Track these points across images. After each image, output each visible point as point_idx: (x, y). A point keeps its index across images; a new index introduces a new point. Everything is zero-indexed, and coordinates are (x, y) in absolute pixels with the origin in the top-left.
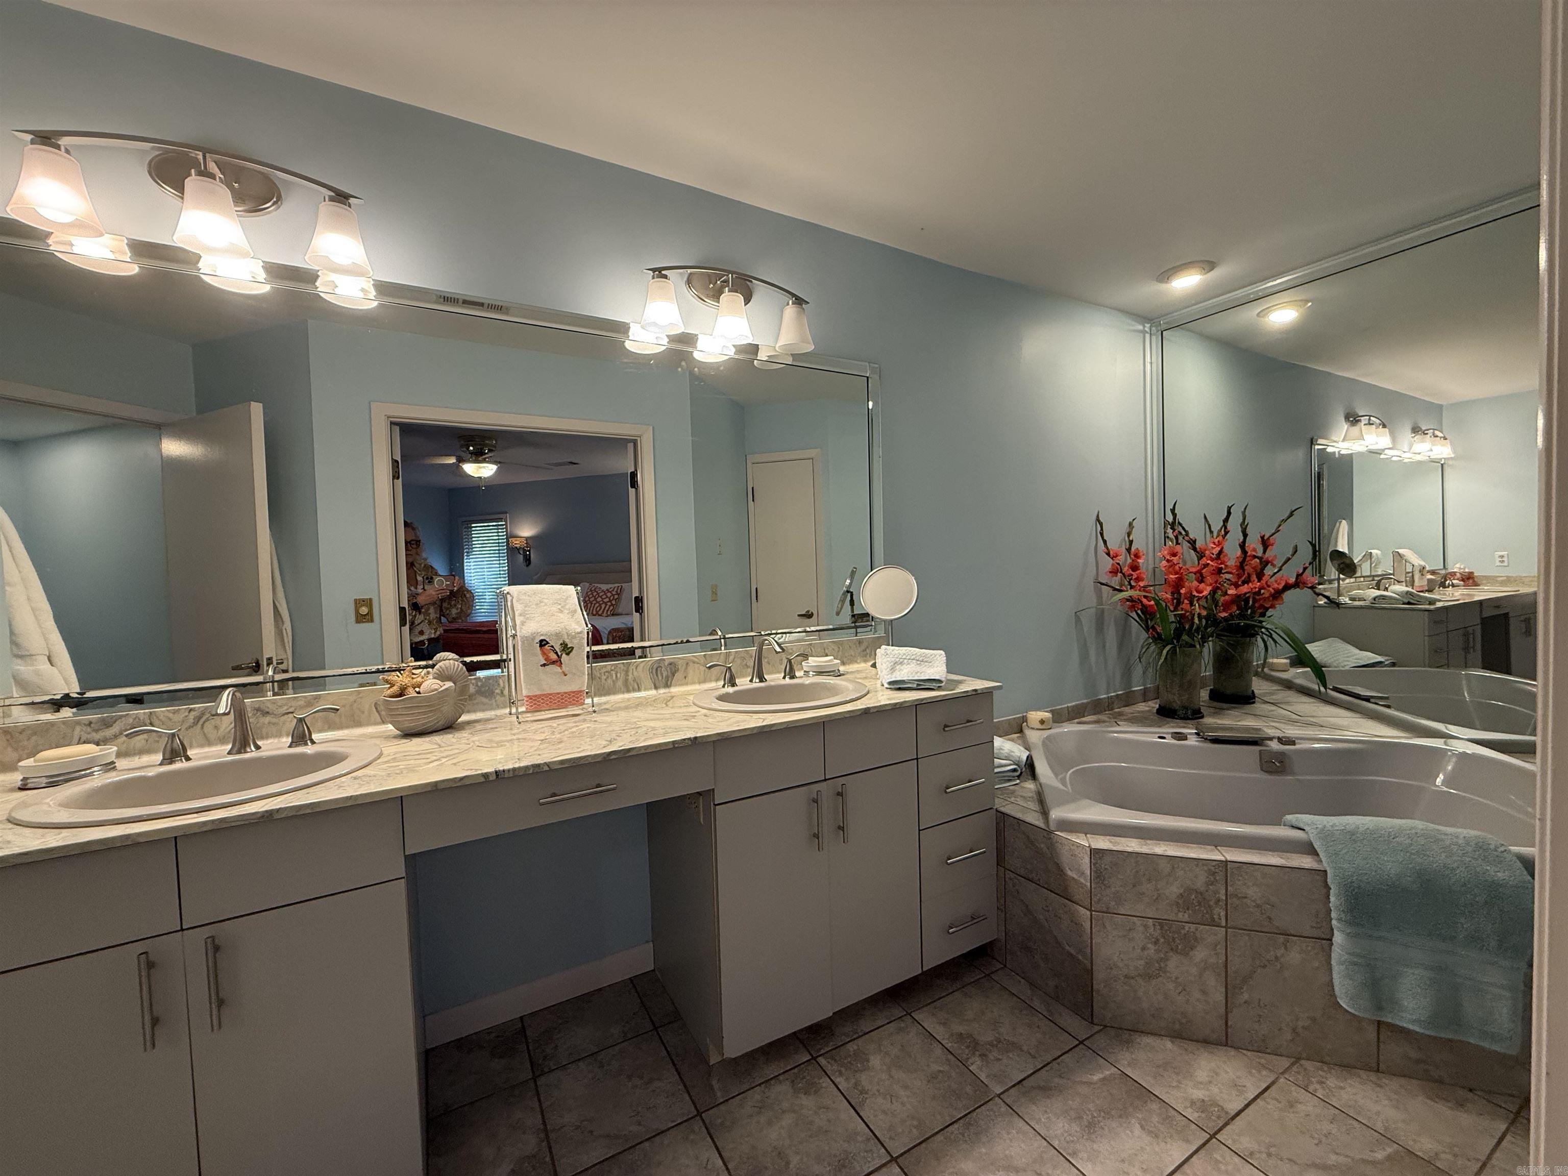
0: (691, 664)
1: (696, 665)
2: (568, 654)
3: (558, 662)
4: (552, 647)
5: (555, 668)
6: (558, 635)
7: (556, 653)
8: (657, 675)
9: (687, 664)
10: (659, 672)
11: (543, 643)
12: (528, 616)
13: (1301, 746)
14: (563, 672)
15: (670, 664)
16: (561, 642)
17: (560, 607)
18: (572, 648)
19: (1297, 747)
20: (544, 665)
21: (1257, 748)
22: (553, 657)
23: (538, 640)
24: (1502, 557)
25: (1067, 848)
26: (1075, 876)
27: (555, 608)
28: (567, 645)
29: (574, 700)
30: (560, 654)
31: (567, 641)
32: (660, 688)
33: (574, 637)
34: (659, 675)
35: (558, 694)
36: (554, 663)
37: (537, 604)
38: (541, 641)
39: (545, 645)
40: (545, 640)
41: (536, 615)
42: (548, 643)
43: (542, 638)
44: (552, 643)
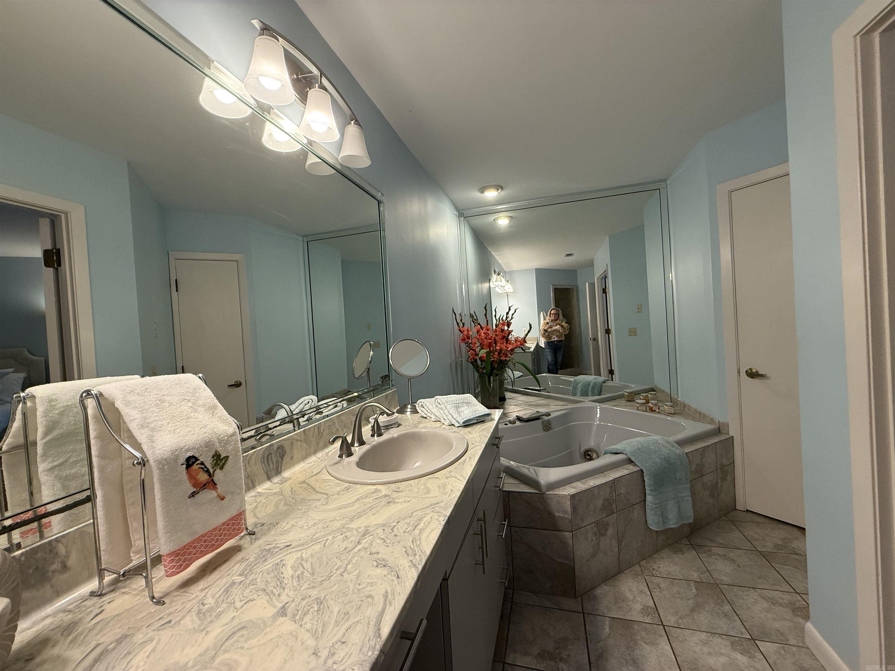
0: (295, 442)
1: (299, 443)
2: (222, 468)
3: (211, 484)
4: (202, 464)
5: (209, 494)
6: (208, 444)
7: (208, 471)
8: (269, 465)
9: (292, 443)
10: (269, 459)
11: (191, 461)
12: (152, 425)
13: (553, 415)
14: (219, 496)
15: (278, 448)
16: (213, 453)
17: (190, 404)
18: (227, 458)
19: (551, 416)
20: (193, 495)
21: (540, 421)
22: (203, 477)
23: (182, 460)
24: (524, 330)
25: (555, 500)
26: (562, 515)
27: (186, 407)
28: (220, 455)
29: (234, 529)
30: (211, 471)
31: (220, 449)
32: (272, 477)
33: (227, 442)
34: (270, 462)
35: (215, 529)
36: (204, 486)
37: (157, 405)
38: (188, 459)
39: (193, 463)
40: (193, 457)
41: (164, 422)
42: (197, 459)
43: (190, 454)
44: (201, 459)
